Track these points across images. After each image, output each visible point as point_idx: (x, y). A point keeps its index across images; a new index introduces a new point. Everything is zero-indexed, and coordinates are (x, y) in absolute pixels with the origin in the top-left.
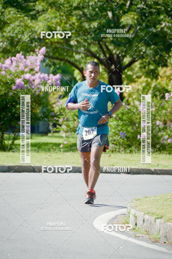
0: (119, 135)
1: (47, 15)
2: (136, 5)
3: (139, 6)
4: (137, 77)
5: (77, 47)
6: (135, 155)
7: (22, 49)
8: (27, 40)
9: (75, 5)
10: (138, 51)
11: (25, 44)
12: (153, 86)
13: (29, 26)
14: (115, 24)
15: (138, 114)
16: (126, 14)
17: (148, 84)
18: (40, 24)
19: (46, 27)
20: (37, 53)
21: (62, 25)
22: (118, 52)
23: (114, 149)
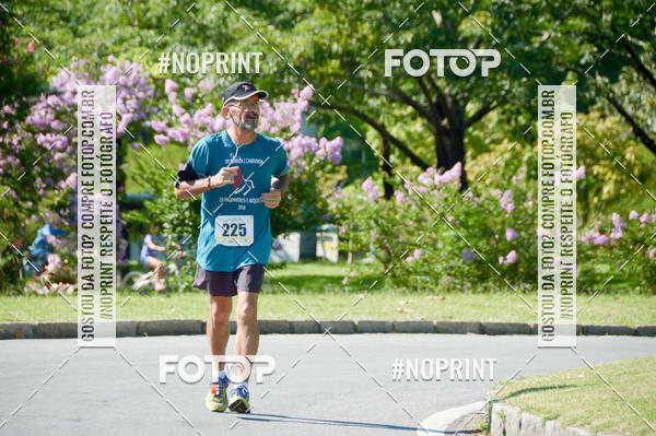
0: (460, 258)
1: (312, 22)
4: (493, 142)
5: (373, 82)
6: (495, 296)
8: (271, 72)
10: (494, 88)
11: (268, 79)
12: (525, 158)
13: (277, 43)
14: (447, 36)
15: (499, 214)
16: (471, 16)
17: (516, 155)
18: (299, 39)
19: (310, 45)
20: (296, 96)
21: (343, 41)
22: (454, 91)
23: (452, 286)
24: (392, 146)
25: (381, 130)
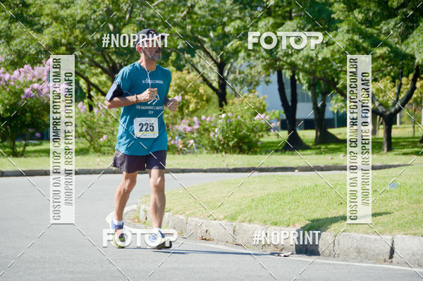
1: (51, 29)
2: (135, 18)
3: (137, 18)
7: (29, 61)
8: (33, 53)
9: (78, 18)
11: (32, 56)
13: (35, 39)
16: (127, 26)
18: (46, 37)
19: (51, 40)
20: (44, 64)
21: (67, 38)
22: (120, 62)
24: (92, 87)
25: (86, 79)
